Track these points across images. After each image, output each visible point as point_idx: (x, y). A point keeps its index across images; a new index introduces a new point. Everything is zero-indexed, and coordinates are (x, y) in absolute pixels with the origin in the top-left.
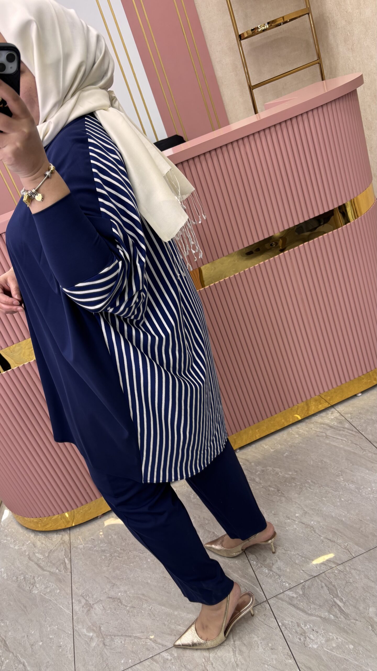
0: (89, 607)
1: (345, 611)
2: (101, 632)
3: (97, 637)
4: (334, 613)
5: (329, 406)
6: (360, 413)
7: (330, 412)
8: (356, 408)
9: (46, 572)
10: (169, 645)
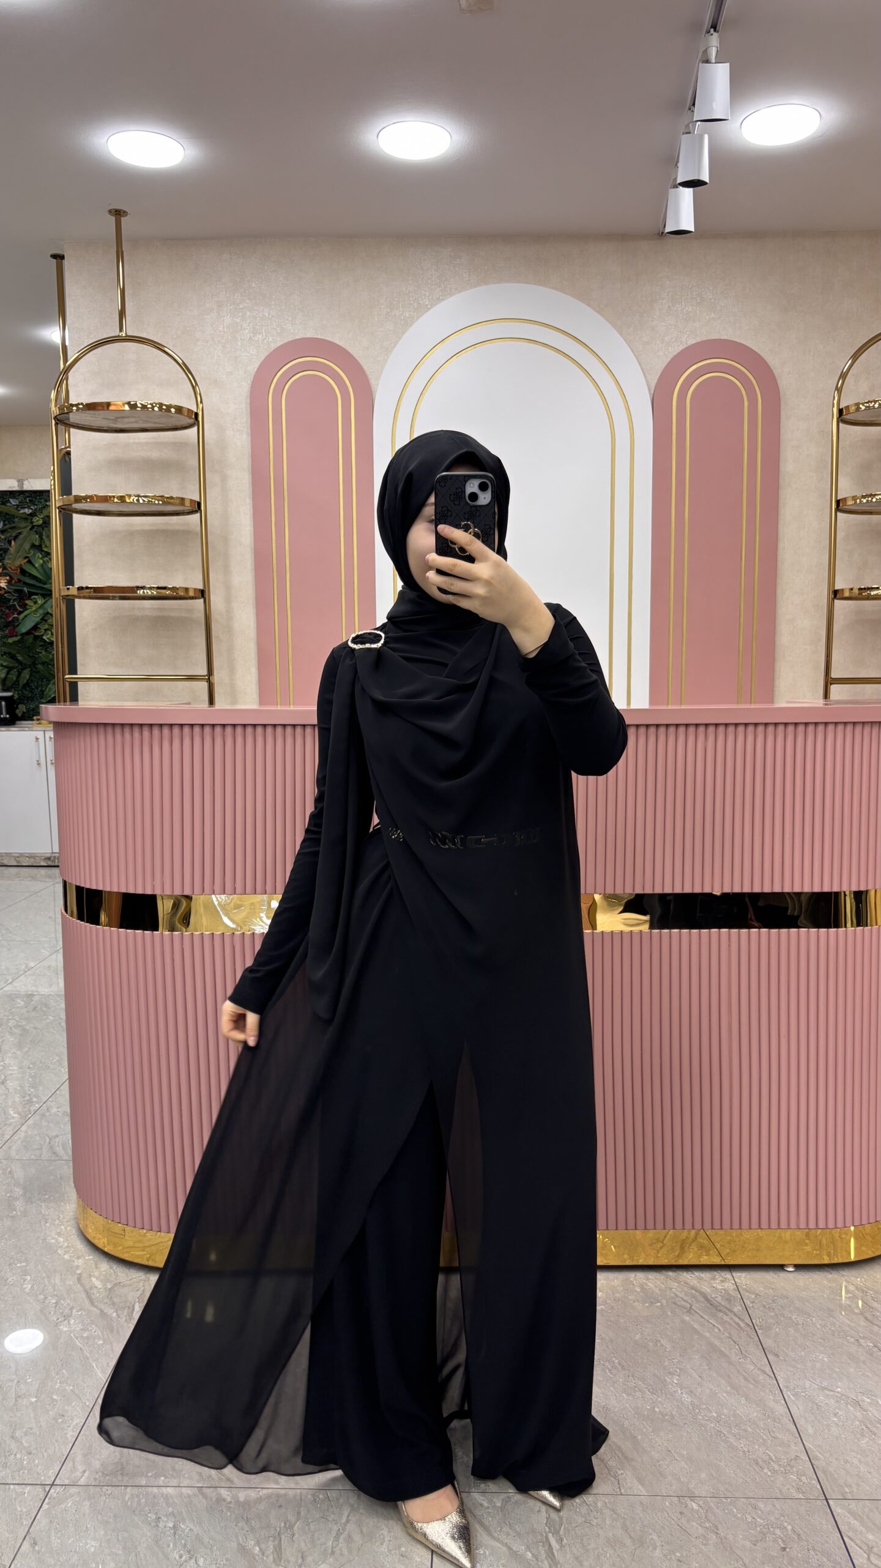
1: (556, 1556)
4: (534, 1551)
5: (723, 1263)
6: (774, 1301)
7: (721, 1278)
8: (771, 1291)
9: (95, 1309)
10: (238, 1483)
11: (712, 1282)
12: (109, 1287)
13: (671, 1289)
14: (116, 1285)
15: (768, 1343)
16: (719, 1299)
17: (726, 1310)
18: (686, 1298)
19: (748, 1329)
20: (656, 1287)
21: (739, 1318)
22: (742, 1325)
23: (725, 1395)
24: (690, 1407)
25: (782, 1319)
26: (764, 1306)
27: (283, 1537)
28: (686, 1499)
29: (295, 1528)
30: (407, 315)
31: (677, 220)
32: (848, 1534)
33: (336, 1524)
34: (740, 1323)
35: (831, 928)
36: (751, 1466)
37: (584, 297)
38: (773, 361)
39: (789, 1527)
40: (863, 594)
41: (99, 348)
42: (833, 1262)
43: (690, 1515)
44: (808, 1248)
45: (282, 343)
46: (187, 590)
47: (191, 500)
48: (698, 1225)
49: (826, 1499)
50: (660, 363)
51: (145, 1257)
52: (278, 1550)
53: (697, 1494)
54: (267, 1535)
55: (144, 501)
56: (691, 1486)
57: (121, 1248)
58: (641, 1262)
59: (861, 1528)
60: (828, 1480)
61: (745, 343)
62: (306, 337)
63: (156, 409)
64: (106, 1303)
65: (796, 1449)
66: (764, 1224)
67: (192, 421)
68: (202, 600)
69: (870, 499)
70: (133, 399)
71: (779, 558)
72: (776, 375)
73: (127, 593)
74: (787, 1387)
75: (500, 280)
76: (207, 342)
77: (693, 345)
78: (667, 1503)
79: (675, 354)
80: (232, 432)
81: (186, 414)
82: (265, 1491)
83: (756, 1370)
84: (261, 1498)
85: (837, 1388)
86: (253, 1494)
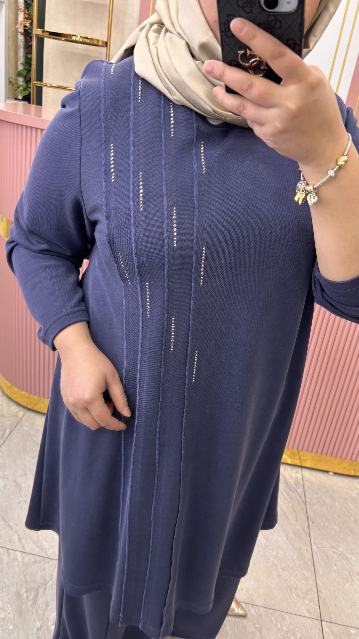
5: (299, 464)
6: (319, 488)
7: (296, 472)
8: (319, 482)
10: (28, 550)
11: (292, 473)
15: (310, 514)
16: (292, 483)
17: (294, 490)
19: (303, 504)
22: (300, 501)
25: (321, 500)
26: (313, 491)
27: (40, 590)
34: (299, 499)
36: (287, 590)
46: (98, 41)
49: (321, 620)
52: (36, 598)
54: (33, 587)
65: (312, 583)
68: (106, 48)
74: (315, 543)
82: (39, 558)
83: (301, 530)
84: (35, 562)
85: (340, 547)
86: (32, 558)
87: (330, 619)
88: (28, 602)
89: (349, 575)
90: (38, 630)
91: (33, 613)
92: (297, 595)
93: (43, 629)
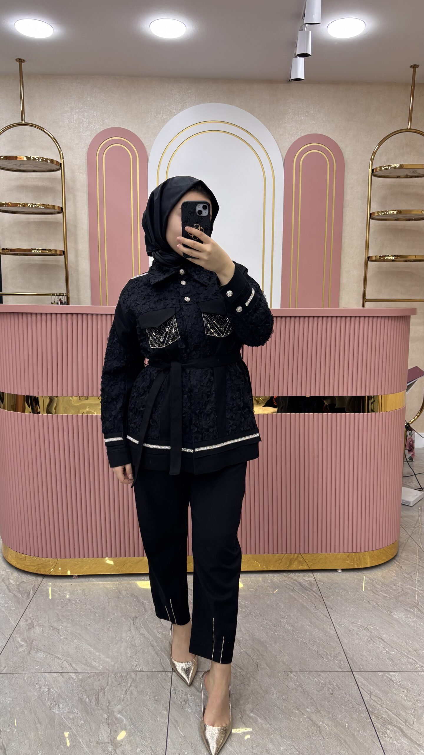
0: (32, 626)
2: (31, 644)
3: (27, 646)
5: (309, 569)
6: (332, 585)
7: (308, 576)
8: (331, 581)
9: (11, 594)
10: (79, 670)
11: (304, 577)
12: (18, 583)
13: (285, 581)
14: (21, 582)
15: (328, 603)
16: (307, 585)
17: (310, 590)
18: (292, 585)
19: (319, 598)
20: (277, 580)
21: (316, 593)
22: (317, 596)
23: (308, 626)
24: (292, 632)
25: (335, 593)
26: (327, 588)
27: (100, 694)
28: (288, 672)
29: (106, 689)
30: (165, 117)
31: (296, 73)
32: (362, 687)
33: (125, 687)
34: (316, 595)
35: (361, 413)
36: (318, 657)
37: (252, 111)
38: (341, 145)
39: (335, 684)
40: (381, 259)
41: (11, 129)
42: (359, 567)
43: (290, 679)
44: (348, 562)
45: (103, 130)
46: (56, 251)
47: (58, 206)
48: (298, 551)
49: (352, 672)
50: (287, 145)
51: (36, 570)
52: (98, 700)
53: (293, 670)
54: (92, 693)
55: (35, 206)
56: (290, 667)
57: (24, 566)
58: (271, 569)
59: (368, 684)
60: (353, 663)
61: (328, 136)
62: (114, 127)
63: (40, 160)
64: (17, 591)
65: (339, 649)
66: (328, 551)
67: (58, 167)
68: (64, 256)
69: (385, 213)
70: (29, 155)
71: (343, 241)
72: (343, 152)
73: (26, 252)
74: (336, 622)
75: (211, 102)
76: (66, 127)
77: (303, 136)
78: (279, 674)
79: (295, 140)
80: (79, 174)
81: (55, 163)
82: (92, 674)
83: (322, 616)
84: (90, 677)
85: (359, 622)
86: (86, 675)
87: (359, 669)
88: (91, 703)
89: (370, 639)
90: (107, 719)
91: (99, 710)
92: (328, 659)
93: (111, 718)
